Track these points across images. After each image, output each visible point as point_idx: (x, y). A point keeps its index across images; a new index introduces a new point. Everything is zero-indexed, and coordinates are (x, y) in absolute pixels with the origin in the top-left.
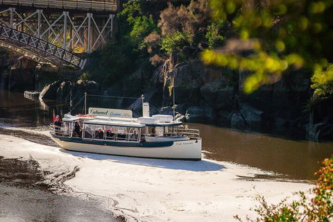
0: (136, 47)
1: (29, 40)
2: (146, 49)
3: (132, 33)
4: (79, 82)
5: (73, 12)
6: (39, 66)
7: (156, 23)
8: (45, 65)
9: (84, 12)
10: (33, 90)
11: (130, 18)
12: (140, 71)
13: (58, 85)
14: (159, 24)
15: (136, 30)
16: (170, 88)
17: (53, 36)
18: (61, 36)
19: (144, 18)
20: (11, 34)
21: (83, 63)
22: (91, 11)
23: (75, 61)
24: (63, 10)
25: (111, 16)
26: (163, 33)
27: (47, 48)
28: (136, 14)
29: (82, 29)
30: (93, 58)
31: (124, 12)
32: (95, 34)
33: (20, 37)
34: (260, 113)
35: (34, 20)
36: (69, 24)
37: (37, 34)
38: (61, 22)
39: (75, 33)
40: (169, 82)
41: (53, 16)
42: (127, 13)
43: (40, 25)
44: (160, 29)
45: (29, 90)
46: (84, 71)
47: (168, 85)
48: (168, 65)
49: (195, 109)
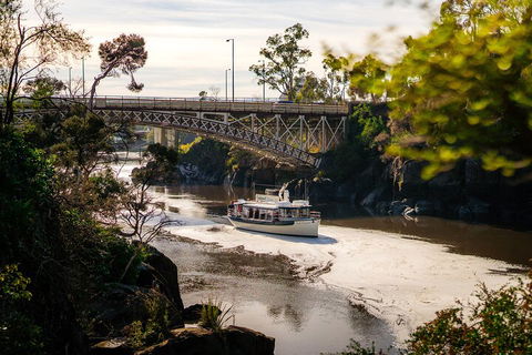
0: (367, 146)
1: (269, 142)
2: (376, 148)
3: (363, 133)
4: (315, 180)
5: (308, 116)
6: (278, 166)
7: (385, 123)
8: (283, 165)
9: (319, 115)
10: (274, 188)
11: (361, 120)
12: (371, 169)
13: (296, 182)
14: (388, 124)
15: (367, 131)
16: (400, 183)
17: (291, 138)
18: (298, 138)
19: (374, 119)
20: (252, 137)
21: (319, 162)
22: (324, 114)
23: (311, 160)
24: (299, 114)
25: (343, 118)
26: (392, 133)
27: (285, 149)
28: (366, 116)
29: (317, 131)
30: (327, 157)
31: (355, 114)
32: (329, 136)
33: (261, 140)
34: (487, 205)
35: (273, 124)
36: (304, 126)
37: (276, 137)
38: (298, 125)
39: (310, 135)
40: (398, 177)
41: (290, 120)
42: (358, 115)
43: (278, 129)
44: (389, 129)
45: (270, 188)
46: (319, 169)
47: (397, 181)
48: (397, 162)
49: (424, 203)
